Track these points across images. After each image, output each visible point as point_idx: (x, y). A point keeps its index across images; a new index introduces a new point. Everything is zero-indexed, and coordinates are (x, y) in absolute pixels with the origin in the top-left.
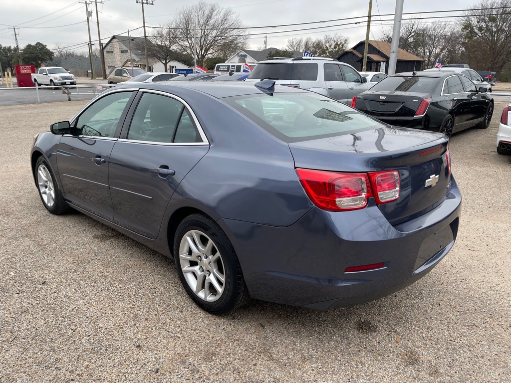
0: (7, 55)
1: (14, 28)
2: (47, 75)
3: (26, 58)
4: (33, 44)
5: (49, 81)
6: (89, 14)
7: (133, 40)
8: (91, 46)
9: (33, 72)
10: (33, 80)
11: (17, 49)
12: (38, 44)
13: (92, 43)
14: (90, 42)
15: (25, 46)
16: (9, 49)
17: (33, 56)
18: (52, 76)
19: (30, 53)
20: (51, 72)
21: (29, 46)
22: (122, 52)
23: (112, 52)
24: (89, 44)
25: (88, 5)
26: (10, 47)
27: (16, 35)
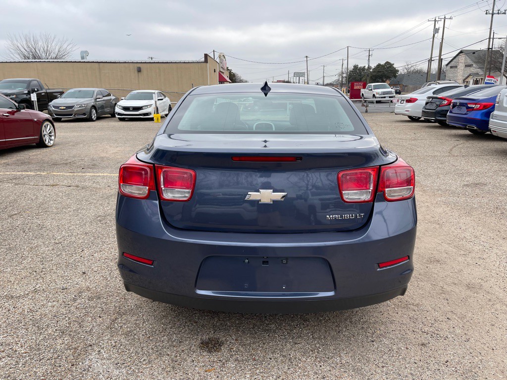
0: (360, 73)
1: (369, 50)
2: (372, 90)
3: (374, 76)
4: (383, 63)
5: (372, 95)
6: (436, 31)
7: (474, 53)
8: (431, 62)
9: (364, 88)
10: (361, 94)
11: (369, 68)
12: (387, 63)
13: (432, 59)
14: (431, 58)
15: (376, 65)
16: (364, 69)
17: (380, 74)
18: (375, 91)
19: (378, 72)
20: (376, 87)
21: (379, 65)
22: (466, 66)
23: (456, 67)
24: (429, 61)
25: (436, 23)
26: (365, 67)
27: (369, 56)
